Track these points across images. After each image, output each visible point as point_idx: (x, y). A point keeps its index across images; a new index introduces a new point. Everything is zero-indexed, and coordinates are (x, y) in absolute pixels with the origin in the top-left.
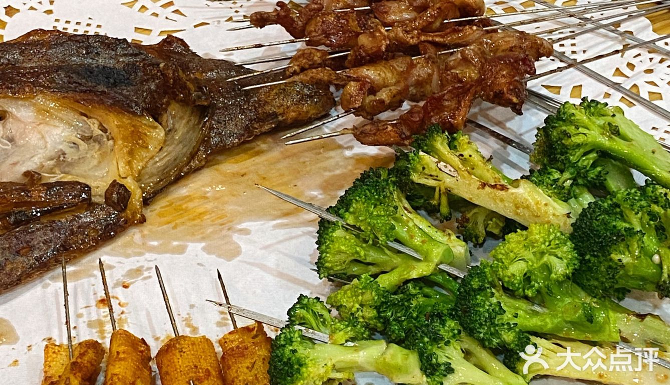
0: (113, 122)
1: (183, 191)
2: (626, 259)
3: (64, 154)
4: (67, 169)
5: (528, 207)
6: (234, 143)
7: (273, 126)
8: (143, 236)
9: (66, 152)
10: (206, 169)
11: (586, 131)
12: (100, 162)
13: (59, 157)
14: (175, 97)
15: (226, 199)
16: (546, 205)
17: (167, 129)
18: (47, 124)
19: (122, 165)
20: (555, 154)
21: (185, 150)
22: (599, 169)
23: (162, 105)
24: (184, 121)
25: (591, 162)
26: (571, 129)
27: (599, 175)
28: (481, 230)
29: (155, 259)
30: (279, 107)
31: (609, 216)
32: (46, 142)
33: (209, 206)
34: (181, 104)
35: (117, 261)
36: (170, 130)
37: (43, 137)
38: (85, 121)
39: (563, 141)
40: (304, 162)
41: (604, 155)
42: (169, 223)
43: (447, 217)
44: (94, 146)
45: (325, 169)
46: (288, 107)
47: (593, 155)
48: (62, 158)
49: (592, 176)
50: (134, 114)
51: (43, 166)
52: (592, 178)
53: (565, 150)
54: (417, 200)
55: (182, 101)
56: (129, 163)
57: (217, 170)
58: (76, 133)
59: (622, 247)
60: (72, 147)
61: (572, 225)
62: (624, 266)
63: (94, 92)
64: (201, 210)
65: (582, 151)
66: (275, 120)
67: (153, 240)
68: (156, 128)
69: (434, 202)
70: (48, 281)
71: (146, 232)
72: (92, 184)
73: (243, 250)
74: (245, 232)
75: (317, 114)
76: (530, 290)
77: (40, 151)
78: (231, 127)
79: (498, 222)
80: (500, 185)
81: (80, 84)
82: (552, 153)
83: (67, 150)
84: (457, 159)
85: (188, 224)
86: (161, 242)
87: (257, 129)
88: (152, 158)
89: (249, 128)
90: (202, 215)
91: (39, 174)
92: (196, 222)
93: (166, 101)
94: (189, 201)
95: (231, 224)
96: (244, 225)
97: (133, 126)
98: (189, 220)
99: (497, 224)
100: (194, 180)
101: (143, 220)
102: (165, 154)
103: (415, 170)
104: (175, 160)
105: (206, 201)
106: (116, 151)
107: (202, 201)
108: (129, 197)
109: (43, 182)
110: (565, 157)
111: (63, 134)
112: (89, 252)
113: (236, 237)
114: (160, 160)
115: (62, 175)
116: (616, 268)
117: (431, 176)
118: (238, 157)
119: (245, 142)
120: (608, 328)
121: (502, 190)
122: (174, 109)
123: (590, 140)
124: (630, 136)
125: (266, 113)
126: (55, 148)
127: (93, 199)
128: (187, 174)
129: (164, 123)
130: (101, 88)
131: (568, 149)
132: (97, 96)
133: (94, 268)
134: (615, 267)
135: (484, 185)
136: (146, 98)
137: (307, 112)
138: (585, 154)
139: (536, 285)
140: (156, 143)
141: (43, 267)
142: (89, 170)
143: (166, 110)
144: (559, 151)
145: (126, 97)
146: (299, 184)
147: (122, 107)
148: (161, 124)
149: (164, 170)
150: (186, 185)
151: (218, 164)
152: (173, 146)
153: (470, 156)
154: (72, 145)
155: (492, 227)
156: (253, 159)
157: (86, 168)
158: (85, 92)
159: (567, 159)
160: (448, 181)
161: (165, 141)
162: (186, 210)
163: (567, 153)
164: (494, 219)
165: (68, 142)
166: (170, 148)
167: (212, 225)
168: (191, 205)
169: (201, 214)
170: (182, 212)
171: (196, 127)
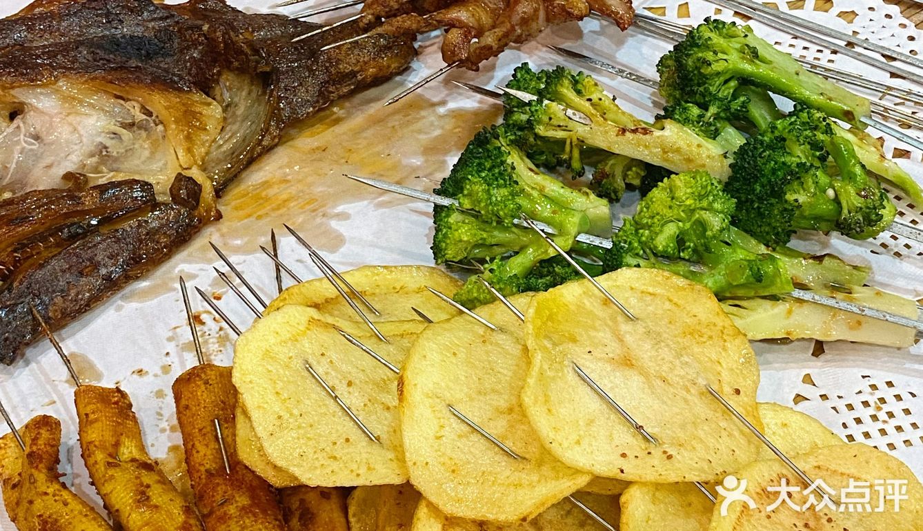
0: (159, 102)
1: (257, 176)
2: (802, 198)
3: (106, 147)
4: (115, 166)
5: (678, 151)
6: (308, 113)
7: (352, 87)
8: (223, 235)
9: (107, 145)
10: (279, 147)
11: (725, 57)
12: (152, 153)
13: (101, 152)
14: (228, 66)
15: (310, 179)
16: (699, 146)
17: (224, 104)
18: (78, 113)
19: (181, 153)
20: (692, 86)
21: (254, 127)
22: (742, 99)
23: (212, 76)
24: (244, 93)
25: (732, 91)
26: (709, 56)
27: (744, 105)
28: (620, 183)
29: (245, 261)
30: (355, 65)
31: (774, 152)
32: (81, 136)
33: (293, 190)
34: (236, 72)
35: (198, 268)
36: (228, 106)
37: (75, 129)
38: (122, 105)
39: (702, 71)
40: (393, 127)
41: (745, 81)
42: (249, 216)
43: (580, 172)
44: (140, 134)
45: (420, 131)
46: (365, 63)
47: (733, 84)
48: (104, 153)
49: (736, 107)
50: (180, 90)
51: (85, 165)
52: (736, 110)
53: (704, 79)
54: (538, 157)
55: (237, 69)
56: (189, 150)
57: (291, 146)
58: (114, 121)
59: (795, 184)
60: (113, 138)
61: (730, 166)
62: (801, 206)
63: (126, 68)
64: (284, 196)
65: (722, 79)
66: (353, 80)
67: (236, 238)
68: (209, 104)
69: (565, 157)
70: (120, 302)
71: (225, 230)
72: (152, 180)
73: (347, 238)
74: (344, 216)
75: (399, 67)
76: (686, 252)
77: (76, 147)
78: (302, 94)
79: (639, 171)
80: (642, 129)
81: (109, 61)
82: (686, 85)
83: (108, 143)
84: (587, 104)
85: (273, 215)
86: (246, 239)
87: (333, 93)
88: (214, 141)
89: (324, 94)
90: (287, 203)
91: (84, 176)
92: (281, 212)
93: (218, 71)
94: (268, 188)
95: (324, 208)
96: (340, 209)
97: (184, 105)
98: (273, 210)
99: (638, 173)
100: (267, 162)
101: (219, 216)
102: (230, 134)
103: (539, 122)
104: (244, 140)
105: (288, 185)
106: (171, 138)
107: (283, 186)
108: (201, 190)
109: (92, 184)
110: (705, 88)
111: (99, 124)
112: (163, 262)
113: (334, 224)
114: (226, 142)
115: (112, 174)
116: (792, 210)
117: (559, 126)
118: (314, 129)
119: (321, 110)
120: (778, 280)
121: (645, 133)
122: (228, 79)
123: (731, 67)
124: (769, 57)
125: (341, 73)
126: (93, 142)
127: (157, 198)
128: (260, 155)
129: (218, 97)
130: (133, 63)
131: (707, 79)
132: (131, 72)
133: (172, 279)
134: (790, 208)
135: (624, 131)
136: (190, 70)
137: (389, 67)
138: (726, 82)
139: (692, 245)
140: (215, 122)
141: (112, 286)
142: (143, 163)
143: (217, 82)
144: (696, 82)
145: (166, 71)
146: (392, 152)
147: (165, 83)
148: (214, 99)
149: (233, 154)
150: (260, 169)
151: (293, 139)
152: (238, 123)
153: (600, 99)
154: (113, 136)
155: (633, 178)
156: (332, 129)
157: (137, 162)
158: (115, 69)
159: (706, 90)
160: (581, 131)
161: (225, 119)
162: (267, 199)
163: (705, 83)
164: (634, 169)
165: (107, 133)
166: (235, 127)
167: (302, 213)
168: (271, 192)
169: (285, 201)
170: (261, 201)
171: (262, 97)
